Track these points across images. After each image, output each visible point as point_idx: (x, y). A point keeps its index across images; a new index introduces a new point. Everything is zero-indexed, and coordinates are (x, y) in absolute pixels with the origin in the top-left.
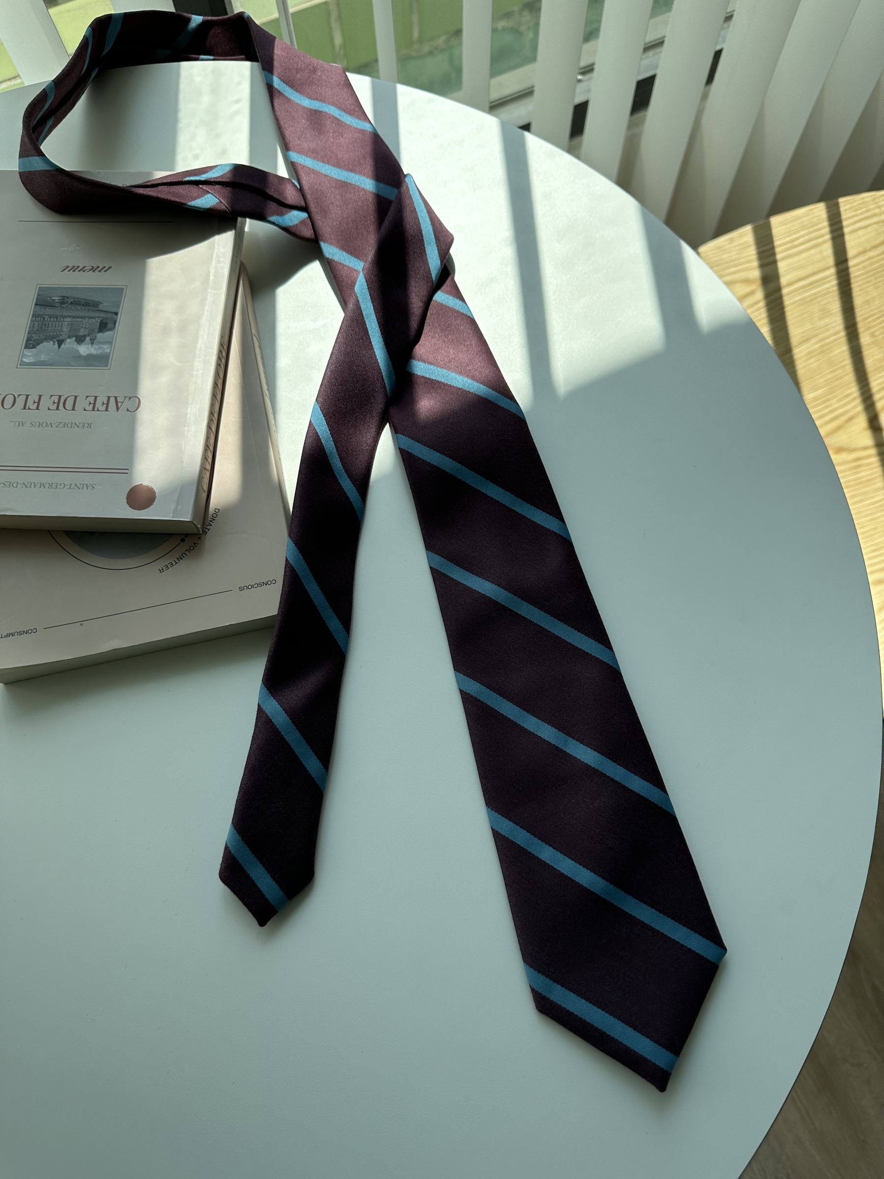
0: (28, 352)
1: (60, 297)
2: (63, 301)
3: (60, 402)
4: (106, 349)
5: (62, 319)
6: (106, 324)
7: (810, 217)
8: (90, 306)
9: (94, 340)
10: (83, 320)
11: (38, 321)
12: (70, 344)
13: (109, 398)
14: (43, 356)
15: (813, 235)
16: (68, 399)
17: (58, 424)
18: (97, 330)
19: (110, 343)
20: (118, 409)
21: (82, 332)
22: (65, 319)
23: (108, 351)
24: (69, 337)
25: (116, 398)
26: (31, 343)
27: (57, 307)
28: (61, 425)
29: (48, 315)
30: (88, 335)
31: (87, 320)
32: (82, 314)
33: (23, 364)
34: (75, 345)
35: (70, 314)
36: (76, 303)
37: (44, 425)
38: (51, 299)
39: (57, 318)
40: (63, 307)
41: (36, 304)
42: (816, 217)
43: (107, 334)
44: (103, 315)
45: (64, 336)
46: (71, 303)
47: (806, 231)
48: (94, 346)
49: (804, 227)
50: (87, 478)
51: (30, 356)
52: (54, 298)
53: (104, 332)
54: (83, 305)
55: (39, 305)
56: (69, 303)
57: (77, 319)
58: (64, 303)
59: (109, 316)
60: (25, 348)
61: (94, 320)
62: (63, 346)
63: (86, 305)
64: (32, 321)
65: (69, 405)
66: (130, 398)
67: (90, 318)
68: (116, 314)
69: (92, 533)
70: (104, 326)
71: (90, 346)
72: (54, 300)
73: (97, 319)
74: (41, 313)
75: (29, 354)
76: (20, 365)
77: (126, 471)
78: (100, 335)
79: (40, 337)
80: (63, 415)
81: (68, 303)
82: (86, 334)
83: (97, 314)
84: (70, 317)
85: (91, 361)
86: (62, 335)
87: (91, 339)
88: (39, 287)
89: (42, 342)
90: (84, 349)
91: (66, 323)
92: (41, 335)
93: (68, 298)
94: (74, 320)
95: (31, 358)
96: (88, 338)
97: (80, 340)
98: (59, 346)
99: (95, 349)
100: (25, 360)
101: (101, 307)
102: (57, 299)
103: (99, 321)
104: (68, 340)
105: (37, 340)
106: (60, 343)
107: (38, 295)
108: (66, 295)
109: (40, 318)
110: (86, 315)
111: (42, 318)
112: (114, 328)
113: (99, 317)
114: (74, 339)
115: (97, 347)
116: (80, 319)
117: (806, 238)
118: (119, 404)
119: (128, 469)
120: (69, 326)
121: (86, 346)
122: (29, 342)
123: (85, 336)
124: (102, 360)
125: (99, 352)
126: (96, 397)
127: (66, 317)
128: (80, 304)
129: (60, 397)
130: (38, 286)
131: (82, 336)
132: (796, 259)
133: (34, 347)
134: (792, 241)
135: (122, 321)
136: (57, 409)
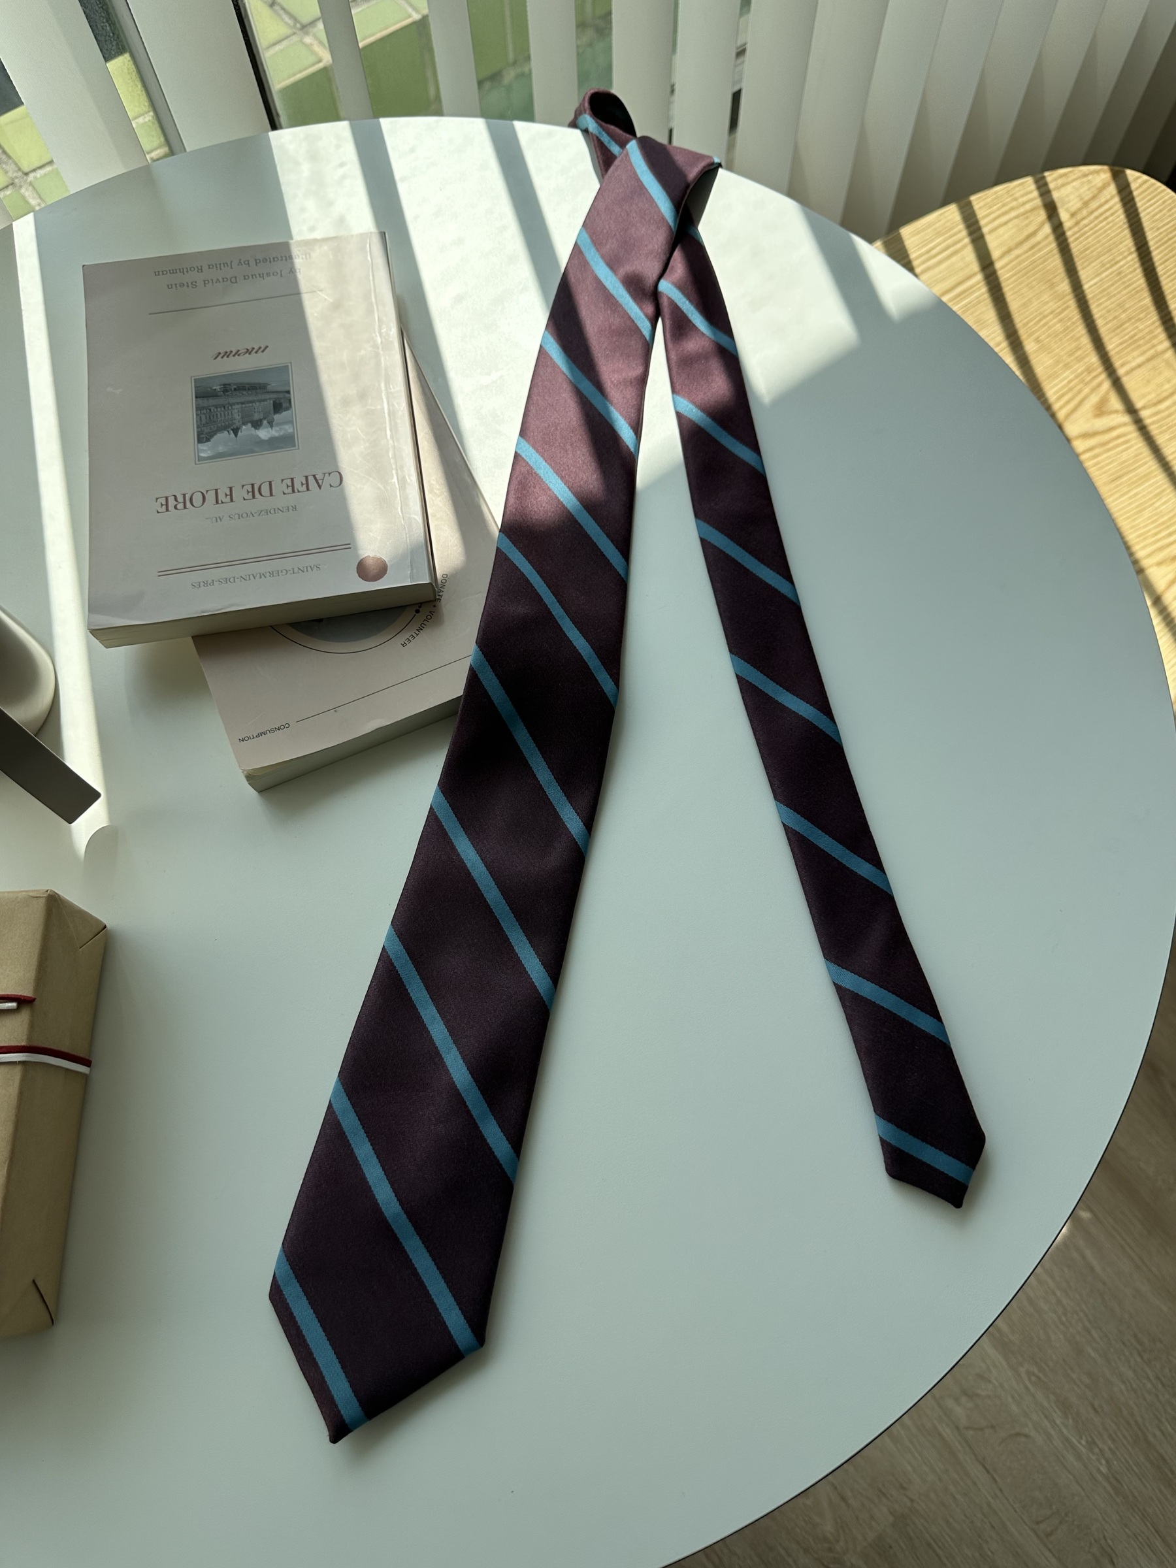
0: (202, 446)
1: (221, 385)
2: (226, 389)
3: (254, 491)
4: (289, 429)
5: (230, 408)
6: (281, 403)
7: (942, 222)
8: (257, 389)
9: (272, 422)
10: (254, 404)
11: (204, 414)
12: (246, 430)
13: (307, 477)
14: (221, 448)
15: (950, 241)
16: (262, 486)
17: (259, 512)
18: (272, 412)
19: (291, 422)
20: (320, 487)
21: (256, 417)
22: (233, 407)
23: (291, 430)
24: (244, 424)
25: (314, 476)
26: (203, 437)
27: (221, 396)
28: (263, 512)
29: (213, 406)
30: (265, 418)
31: (258, 404)
32: (251, 398)
33: (201, 459)
34: (253, 431)
35: (238, 401)
36: (241, 388)
37: (245, 515)
38: (211, 389)
39: (224, 407)
40: (228, 395)
41: (196, 397)
42: (948, 221)
43: (285, 414)
44: (272, 396)
45: (237, 424)
46: (235, 389)
47: (941, 239)
48: (274, 428)
49: (939, 234)
50: (310, 560)
51: (206, 450)
52: (215, 388)
53: (281, 413)
54: (249, 389)
55: (200, 397)
56: (233, 390)
57: (247, 405)
58: (227, 391)
59: (281, 395)
60: (200, 441)
61: (265, 403)
62: (240, 434)
63: (253, 389)
64: (197, 415)
65: (265, 490)
66: (329, 474)
67: (260, 401)
68: (288, 392)
69: (320, 621)
70: (278, 407)
71: (270, 429)
72: (215, 389)
73: (268, 401)
74: (205, 405)
75: (205, 448)
76: (199, 461)
77: (348, 545)
78: (276, 417)
79: (211, 429)
80: (261, 502)
81: (231, 390)
82: (262, 417)
83: (267, 396)
84: (238, 403)
85: (274, 444)
86: (235, 424)
87: (268, 422)
88: (195, 380)
89: (215, 434)
90: (264, 433)
91: (236, 411)
92: (212, 427)
93: (229, 385)
94: (244, 406)
95: (209, 452)
96: (265, 422)
97: (257, 425)
98: (236, 435)
99: (277, 431)
100: (202, 455)
101: (269, 388)
102: (218, 388)
103: (272, 402)
104: (244, 427)
105: (210, 433)
106: (236, 431)
107: (195, 387)
108: (227, 383)
109: (205, 411)
110: (255, 399)
111: (208, 411)
112: (291, 406)
113: (270, 399)
114: (249, 425)
115: (278, 429)
116: (250, 405)
117: (943, 245)
118: (320, 482)
119: (349, 544)
120: (240, 414)
121: (266, 430)
122: (202, 436)
123: (261, 421)
124: (287, 441)
125: (282, 433)
126: (292, 480)
127: (234, 404)
128: (245, 389)
129: (253, 485)
130: (193, 378)
131: (257, 421)
132: (937, 270)
133: (208, 440)
134: (928, 252)
135: (297, 397)
136: (254, 497)
